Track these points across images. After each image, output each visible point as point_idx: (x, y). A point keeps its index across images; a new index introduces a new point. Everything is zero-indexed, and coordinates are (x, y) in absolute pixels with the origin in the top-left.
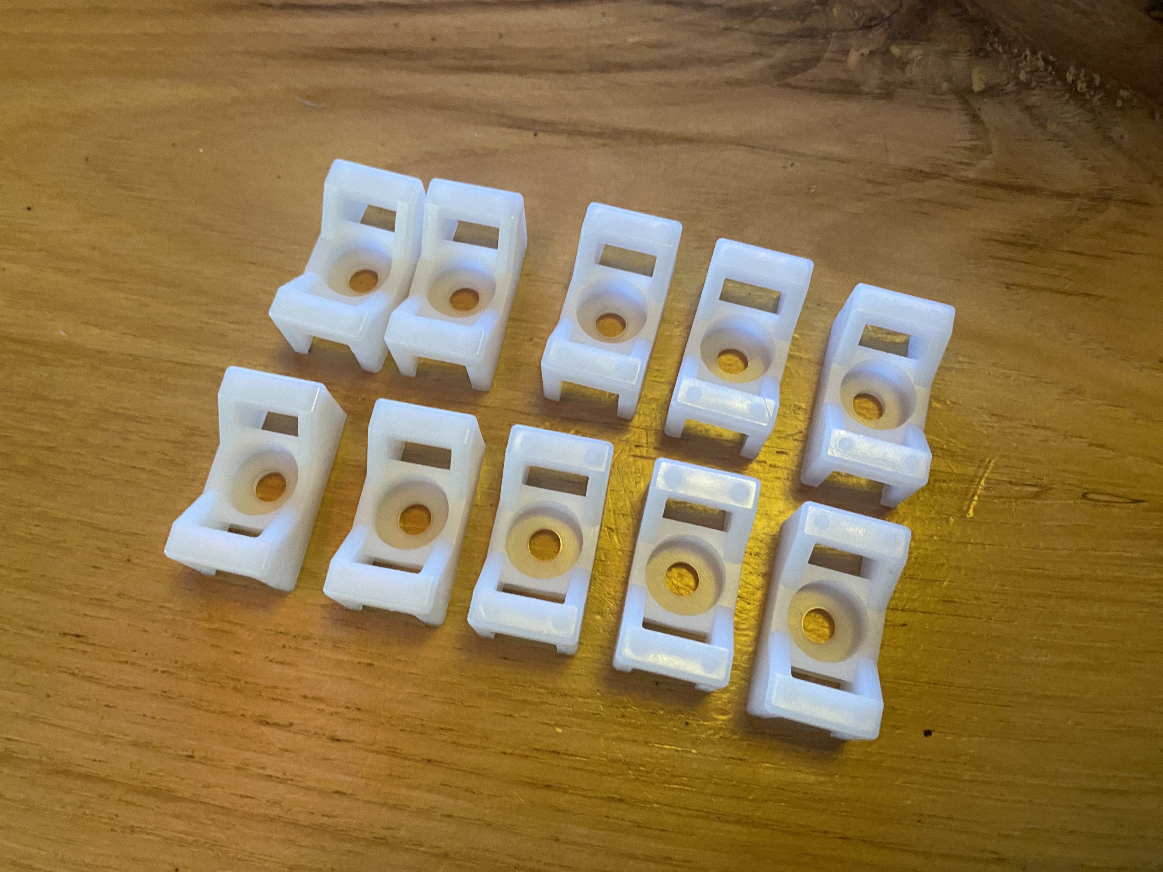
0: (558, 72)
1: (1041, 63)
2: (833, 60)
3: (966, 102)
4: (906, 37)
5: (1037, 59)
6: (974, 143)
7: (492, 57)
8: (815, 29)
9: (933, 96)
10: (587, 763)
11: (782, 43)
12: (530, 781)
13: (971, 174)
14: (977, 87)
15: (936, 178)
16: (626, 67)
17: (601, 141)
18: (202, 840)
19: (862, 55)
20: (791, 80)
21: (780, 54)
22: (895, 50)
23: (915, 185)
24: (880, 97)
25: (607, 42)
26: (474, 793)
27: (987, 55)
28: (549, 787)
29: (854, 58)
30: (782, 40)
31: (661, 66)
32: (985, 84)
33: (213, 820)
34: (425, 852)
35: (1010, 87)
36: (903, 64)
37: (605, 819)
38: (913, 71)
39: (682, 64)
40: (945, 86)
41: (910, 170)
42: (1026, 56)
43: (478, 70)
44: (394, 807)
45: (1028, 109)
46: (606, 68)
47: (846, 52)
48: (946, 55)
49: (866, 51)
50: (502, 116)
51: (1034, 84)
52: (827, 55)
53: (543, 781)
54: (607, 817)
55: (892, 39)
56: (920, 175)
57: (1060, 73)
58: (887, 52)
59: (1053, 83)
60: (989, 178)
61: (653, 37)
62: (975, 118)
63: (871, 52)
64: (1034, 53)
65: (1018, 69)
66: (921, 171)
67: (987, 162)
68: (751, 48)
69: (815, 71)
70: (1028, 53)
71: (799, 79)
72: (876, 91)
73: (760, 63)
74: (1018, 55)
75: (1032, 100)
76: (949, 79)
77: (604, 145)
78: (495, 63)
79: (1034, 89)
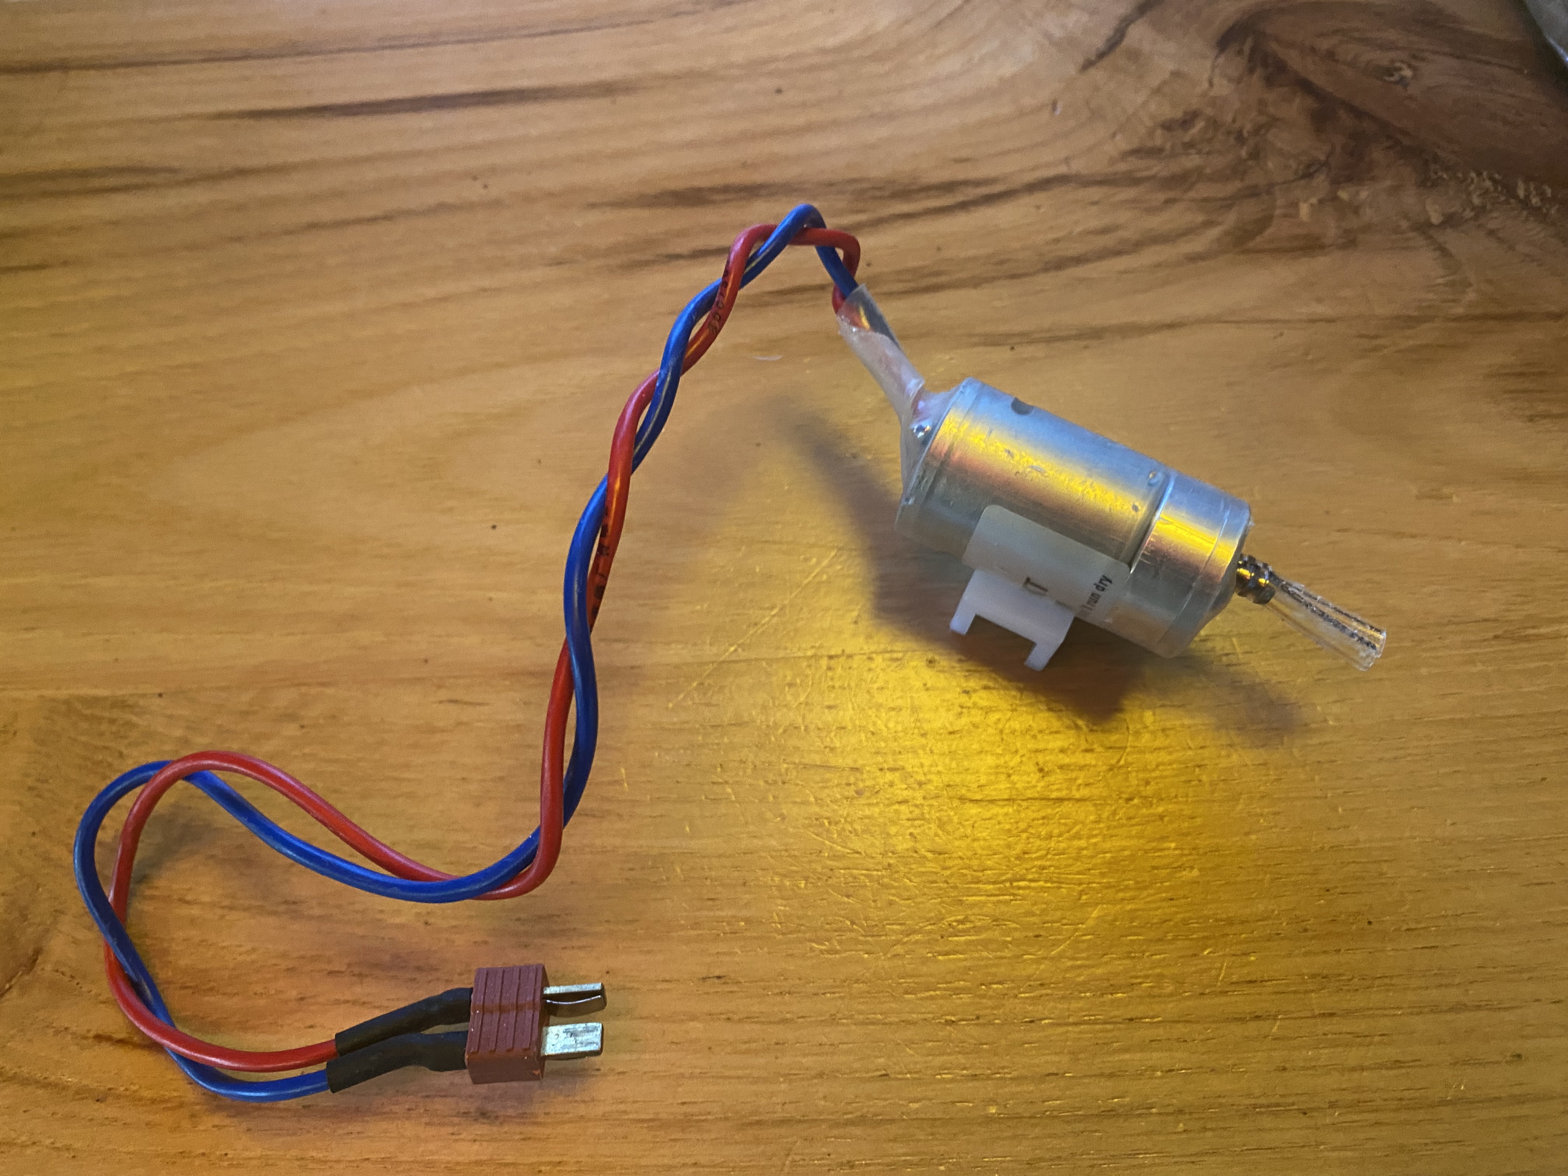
0: (1014, 277)
1: (1488, 184)
2: (1285, 216)
3: (1430, 237)
4: (1349, 179)
5: (1484, 180)
6: (1450, 278)
7: (938, 274)
8: (1256, 186)
9: (1394, 237)
10: (1287, 985)
11: (1229, 207)
12: (1237, 1016)
13: (1460, 310)
14: (1436, 219)
15: (1425, 322)
16: (1078, 260)
17: (1083, 343)
18: (928, 1157)
19: (1312, 205)
20: (1251, 244)
21: (1231, 219)
22: (1343, 195)
23: (1408, 332)
24: (1343, 247)
25: (1051, 236)
26: (1185, 1041)
27: (1434, 185)
28: (1258, 1018)
29: (1304, 210)
30: (1228, 203)
31: (1117, 253)
32: (1443, 215)
33: (932, 1134)
34: (1160, 1114)
35: (1469, 214)
36: (1356, 210)
37: (1324, 1037)
38: (1368, 214)
39: (1137, 246)
40: (1404, 224)
41: (1398, 317)
42: (1472, 180)
43: (928, 289)
44: (1111, 1075)
45: (1491, 233)
46: (1059, 264)
47: (1295, 205)
48: (1395, 190)
49: (1314, 200)
50: (970, 335)
51: (1489, 207)
52: (1278, 212)
53: (1250, 1013)
54: (1325, 1034)
55: (1336, 183)
56: (1409, 322)
57: (1511, 192)
58: (1335, 198)
59: (1507, 202)
60: (1479, 311)
61: (1095, 223)
62: (1443, 251)
63: (1321, 202)
64: (1479, 174)
65: (1469, 194)
66: (1409, 317)
67: (1471, 295)
68: (1200, 218)
69: (1269, 232)
70: (1473, 175)
71: (1258, 241)
72: (1340, 241)
73: (1214, 232)
74: (1465, 179)
75: (1492, 225)
76: (1406, 217)
77: (1086, 347)
78: (943, 279)
79: (1491, 211)
